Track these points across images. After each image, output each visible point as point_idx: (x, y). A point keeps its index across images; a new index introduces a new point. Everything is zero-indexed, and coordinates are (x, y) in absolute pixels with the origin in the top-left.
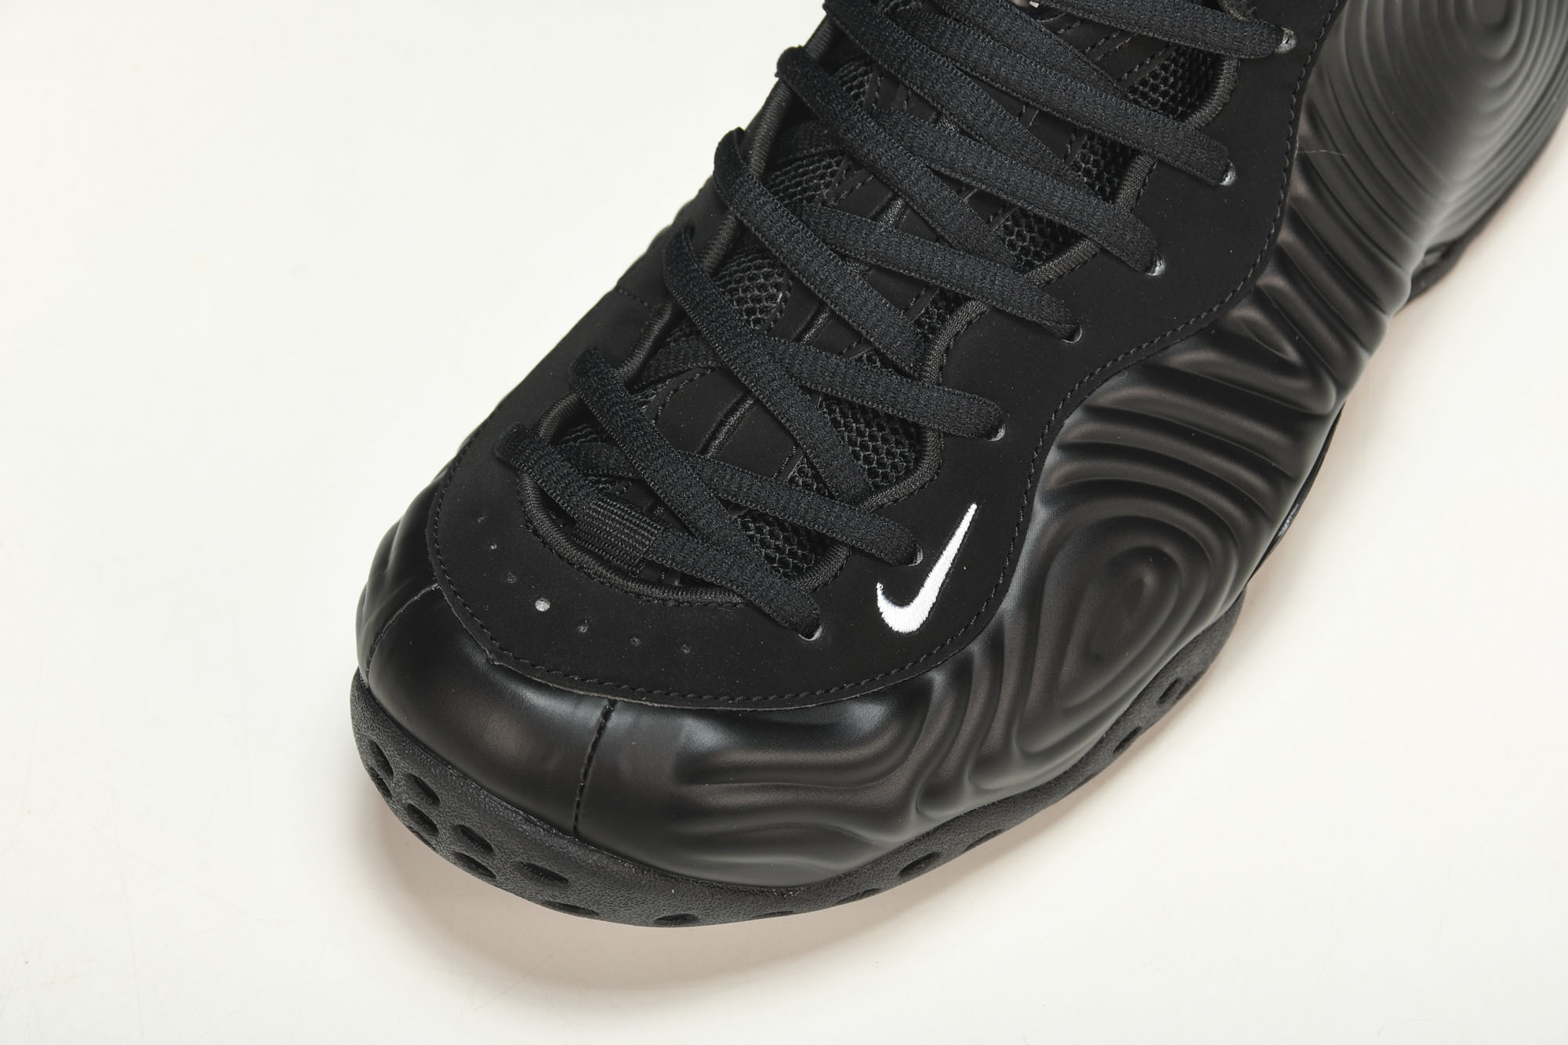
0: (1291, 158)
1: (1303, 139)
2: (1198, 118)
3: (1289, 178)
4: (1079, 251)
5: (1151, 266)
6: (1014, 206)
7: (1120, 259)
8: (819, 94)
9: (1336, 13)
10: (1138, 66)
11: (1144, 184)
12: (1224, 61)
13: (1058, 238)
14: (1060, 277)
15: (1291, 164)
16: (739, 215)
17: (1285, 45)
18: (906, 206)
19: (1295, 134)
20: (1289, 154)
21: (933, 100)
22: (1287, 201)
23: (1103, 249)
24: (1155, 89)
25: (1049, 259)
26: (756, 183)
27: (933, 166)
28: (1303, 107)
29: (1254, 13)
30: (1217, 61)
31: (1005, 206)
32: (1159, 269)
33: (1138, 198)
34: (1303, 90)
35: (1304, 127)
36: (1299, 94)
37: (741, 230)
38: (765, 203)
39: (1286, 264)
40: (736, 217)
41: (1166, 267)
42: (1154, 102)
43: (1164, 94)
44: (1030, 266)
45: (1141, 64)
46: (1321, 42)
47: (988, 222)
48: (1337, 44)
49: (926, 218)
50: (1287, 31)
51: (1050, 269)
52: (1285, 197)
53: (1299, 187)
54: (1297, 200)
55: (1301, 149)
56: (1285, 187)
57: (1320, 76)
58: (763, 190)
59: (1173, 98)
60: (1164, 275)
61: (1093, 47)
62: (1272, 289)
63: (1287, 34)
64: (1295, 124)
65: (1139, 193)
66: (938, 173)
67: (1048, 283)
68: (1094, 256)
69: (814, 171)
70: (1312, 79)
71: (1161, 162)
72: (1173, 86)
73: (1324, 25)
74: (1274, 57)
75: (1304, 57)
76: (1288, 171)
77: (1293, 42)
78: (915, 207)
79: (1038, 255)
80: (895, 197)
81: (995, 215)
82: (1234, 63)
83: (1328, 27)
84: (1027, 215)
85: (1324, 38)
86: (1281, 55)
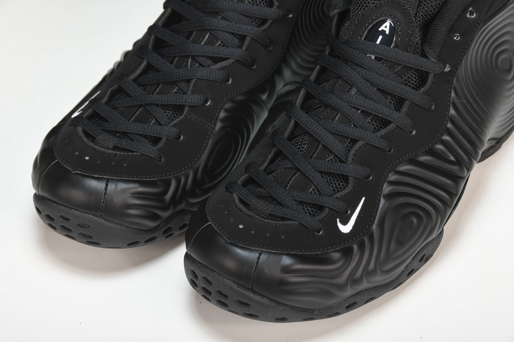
0: (450, 103)
1: (453, 98)
2: (423, 89)
3: (449, 109)
4: (391, 127)
5: (411, 132)
6: (373, 114)
7: (403, 129)
9: (461, 61)
10: (403, 76)
11: (408, 108)
12: (430, 73)
14: (385, 134)
16: (296, 119)
17: (447, 69)
18: (341, 114)
19: (451, 95)
20: (449, 101)
23: (398, 126)
24: (409, 82)
25: (383, 129)
28: (453, 88)
29: (438, 60)
30: (428, 73)
31: (371, 114)
33: (407, 112)
35: (453, 94)
36: (451, 84)
37: (297, 124)
39: (449, 133)
41: (416, 132)
42: (410, 86)
43: (413, 84)
44: (378, 130)
45: (404, 75)
46: (457, 69)
47: (366, 118)
48: (461, 70)
50: (447, 65)
51: (383, 132)
52: (449, 114)
53: (452, 111)
54: (452, 115)
55: (452, 100)
56: (449, 111)
57: (457, 79)
58: (303, 112)
59: (416, 85)
60: (415, 134)
61: (393, 68)
62: (446, 140)
64: (451, 93)
65: (407, 110)
66: (350, 106)
67: (382, 136)
68: (395, 128)
70: (455, 80)
71: (413, 102)
72: (415, 82)
74: (444, 72)
75: (452, 73)
76: (449, 106)
77: (449, 68)
79: (380, 127)
80: (338, 112)
81: (368, 116)
82: (433, 74)
83: (459, 64)
84: (377, 116)
85: (458, 68)
86: (446, 72)
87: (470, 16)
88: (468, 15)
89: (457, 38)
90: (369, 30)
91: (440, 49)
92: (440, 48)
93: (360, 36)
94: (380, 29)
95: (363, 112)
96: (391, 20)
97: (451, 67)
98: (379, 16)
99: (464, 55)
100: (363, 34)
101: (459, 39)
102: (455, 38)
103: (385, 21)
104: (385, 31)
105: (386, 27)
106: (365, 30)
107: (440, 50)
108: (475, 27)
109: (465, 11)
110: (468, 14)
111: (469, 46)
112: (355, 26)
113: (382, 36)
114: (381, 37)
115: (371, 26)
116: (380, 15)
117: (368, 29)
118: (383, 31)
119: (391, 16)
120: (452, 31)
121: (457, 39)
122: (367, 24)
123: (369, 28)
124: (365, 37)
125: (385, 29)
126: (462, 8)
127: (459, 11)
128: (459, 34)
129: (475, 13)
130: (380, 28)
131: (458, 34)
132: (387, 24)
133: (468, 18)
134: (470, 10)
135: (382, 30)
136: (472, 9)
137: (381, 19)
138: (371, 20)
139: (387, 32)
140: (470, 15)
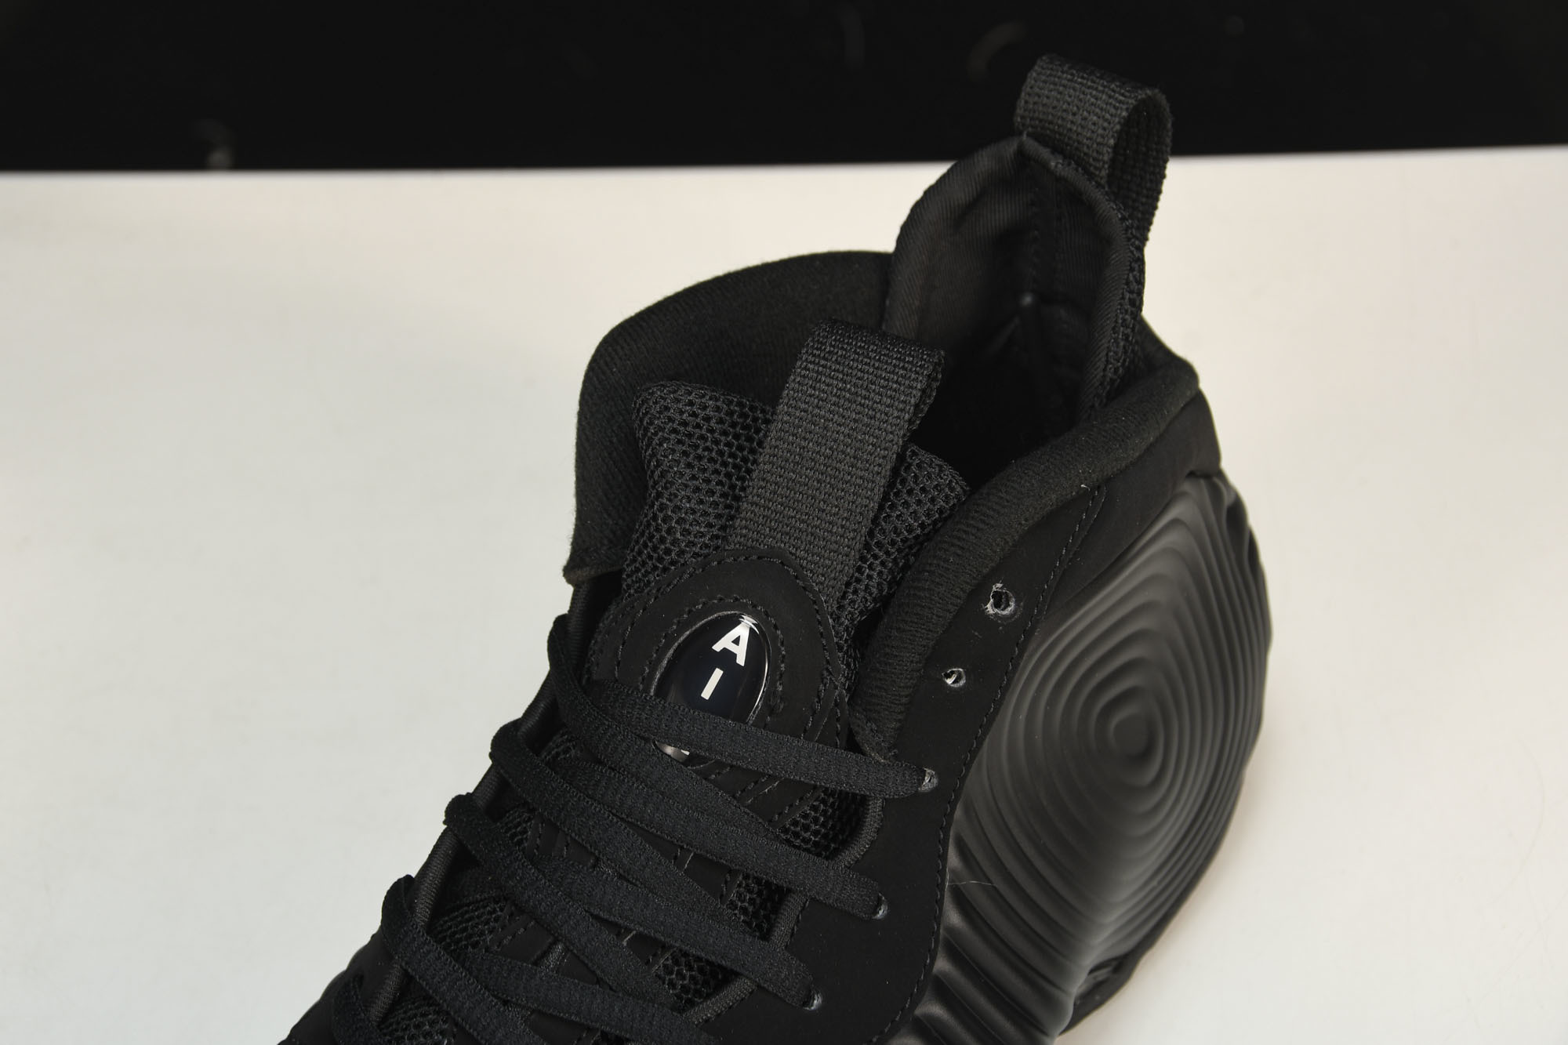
0: (942, 890)
1: (953, 871)
2: (850, 855)
3: (941, 909)
4: (738, 990)
5: (808, 1001)
6: (671, 947)
7: (777, 995)
8: (482, 842)
9: (974, 753)
10: (787, 808)
11: (798, 921)
12: (869, 801)
13: (718, 977)
14: (718, 1015)
15: (943, 896)
16: (403, 964)
17: (929, 782)
18: (567, 950)
19: (944, 867)
20: (941, 886)
21: (591, 846)
22: (941, 931)
23: (759, 986)
24: (806, 828)
25: (708, 996)
26: (419, 932)
27: (592, 910)
28: (951, 841)
29: (895, 756)
30: (863, 801)
31: (664, 947)
32: (817, 1002)
33: (792, 934)
34: (949, 825)
35: (953, 860)
36: (946, 830)
37: (407, 979)
38: (429, 952)
39: (944, 992)
40: (401, 966)
41: (822, 1002)
42: (806, 841)
43: (816, 833)
44: (691, 1003)
45: (791, 806)
46: (963, 779)
47: (648, 962)
48: (977, 782)
49: (586, 962)
50: (928, 771)
51: (708, 1009)
52: (939, 928)
53: (953, 917)
54: (951, 930)
55: (952, 881)
56: (938, 917)
57: (968, 810)
58: (427, 939)
59: (825, 836)
60: (821, 1008)
61: (743, 791)
62: (931, 1018)
63: (929, 773)
64: (944, 857)
65: (793, 929)
66: (597, 918)
67: (707, 1021)
68: (751, 993)
69: (478, 917)
70: (958, 813)
71: (813, 899)
72: (823, 825)
73: (965, 765)
74: (917, 795)
75: (949, 792)
76: (940, 903)
77: (935, 781)
78: (575, 951)
79: (698, 993)
80: (556, 942)
81: (655, 955)
82: (879, 803)
83: (968, 766)
84: (686, 954)
85: (966, 776)
86: (925, 794)
87: (996, 610)
88: (990, 609)
89: (954, 683)
90: (679, 645)
91: (900, 721)
92: (900, 717)
93: (650, 663)
94: (718, 647)
95: (640, 938)
96: (755, 622)
97: (939, 775)
98: (716, 601)
99: (985, 734)
100: (659, 660)
101: (962, 682)
102: (949, 681)
103: (735, 622)
104: (734, 656)
105: (737, 641)
106: (668, 646)
107: (898, 725)
108: (1017, 644)
109: (978, 593)
110: (989, 606)
111: (999, 704)
112: (633, 624)
113: (722, 672)
114: (718, 674)
115: (688, 633)
116: (721, 599)
117: (676, 644)
118: (728, 656)
119: (754, 606)
120: (938, 660)
121: (955, 685)
122: (675, 627)
123: (682, 639)
124: (665, 668)
125: (733, 648)
126: (968, 588)
127: (957, 597)
128: (961, 670)
129: (1014, 599)
130: (720, 642)
131: (959, 667)
132: (742, 631)
133: (988, 616)
134: (994, 589)
135: (725, 650)
136: (1002, 588)
137: (721, 614)
138: (690, 612)
139: (741, 660)
140: (997, 605)
